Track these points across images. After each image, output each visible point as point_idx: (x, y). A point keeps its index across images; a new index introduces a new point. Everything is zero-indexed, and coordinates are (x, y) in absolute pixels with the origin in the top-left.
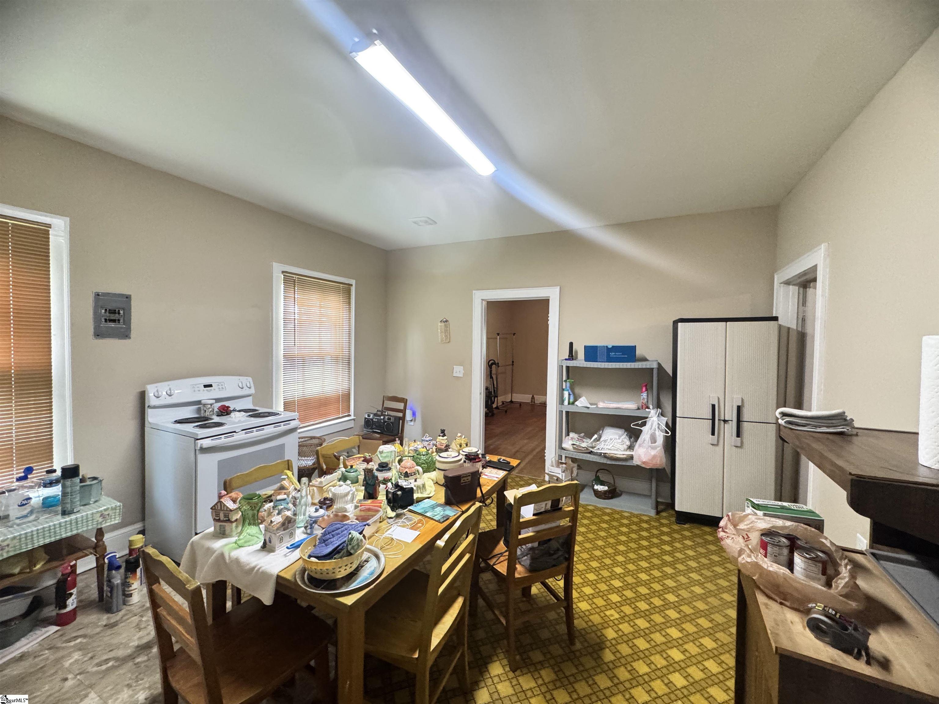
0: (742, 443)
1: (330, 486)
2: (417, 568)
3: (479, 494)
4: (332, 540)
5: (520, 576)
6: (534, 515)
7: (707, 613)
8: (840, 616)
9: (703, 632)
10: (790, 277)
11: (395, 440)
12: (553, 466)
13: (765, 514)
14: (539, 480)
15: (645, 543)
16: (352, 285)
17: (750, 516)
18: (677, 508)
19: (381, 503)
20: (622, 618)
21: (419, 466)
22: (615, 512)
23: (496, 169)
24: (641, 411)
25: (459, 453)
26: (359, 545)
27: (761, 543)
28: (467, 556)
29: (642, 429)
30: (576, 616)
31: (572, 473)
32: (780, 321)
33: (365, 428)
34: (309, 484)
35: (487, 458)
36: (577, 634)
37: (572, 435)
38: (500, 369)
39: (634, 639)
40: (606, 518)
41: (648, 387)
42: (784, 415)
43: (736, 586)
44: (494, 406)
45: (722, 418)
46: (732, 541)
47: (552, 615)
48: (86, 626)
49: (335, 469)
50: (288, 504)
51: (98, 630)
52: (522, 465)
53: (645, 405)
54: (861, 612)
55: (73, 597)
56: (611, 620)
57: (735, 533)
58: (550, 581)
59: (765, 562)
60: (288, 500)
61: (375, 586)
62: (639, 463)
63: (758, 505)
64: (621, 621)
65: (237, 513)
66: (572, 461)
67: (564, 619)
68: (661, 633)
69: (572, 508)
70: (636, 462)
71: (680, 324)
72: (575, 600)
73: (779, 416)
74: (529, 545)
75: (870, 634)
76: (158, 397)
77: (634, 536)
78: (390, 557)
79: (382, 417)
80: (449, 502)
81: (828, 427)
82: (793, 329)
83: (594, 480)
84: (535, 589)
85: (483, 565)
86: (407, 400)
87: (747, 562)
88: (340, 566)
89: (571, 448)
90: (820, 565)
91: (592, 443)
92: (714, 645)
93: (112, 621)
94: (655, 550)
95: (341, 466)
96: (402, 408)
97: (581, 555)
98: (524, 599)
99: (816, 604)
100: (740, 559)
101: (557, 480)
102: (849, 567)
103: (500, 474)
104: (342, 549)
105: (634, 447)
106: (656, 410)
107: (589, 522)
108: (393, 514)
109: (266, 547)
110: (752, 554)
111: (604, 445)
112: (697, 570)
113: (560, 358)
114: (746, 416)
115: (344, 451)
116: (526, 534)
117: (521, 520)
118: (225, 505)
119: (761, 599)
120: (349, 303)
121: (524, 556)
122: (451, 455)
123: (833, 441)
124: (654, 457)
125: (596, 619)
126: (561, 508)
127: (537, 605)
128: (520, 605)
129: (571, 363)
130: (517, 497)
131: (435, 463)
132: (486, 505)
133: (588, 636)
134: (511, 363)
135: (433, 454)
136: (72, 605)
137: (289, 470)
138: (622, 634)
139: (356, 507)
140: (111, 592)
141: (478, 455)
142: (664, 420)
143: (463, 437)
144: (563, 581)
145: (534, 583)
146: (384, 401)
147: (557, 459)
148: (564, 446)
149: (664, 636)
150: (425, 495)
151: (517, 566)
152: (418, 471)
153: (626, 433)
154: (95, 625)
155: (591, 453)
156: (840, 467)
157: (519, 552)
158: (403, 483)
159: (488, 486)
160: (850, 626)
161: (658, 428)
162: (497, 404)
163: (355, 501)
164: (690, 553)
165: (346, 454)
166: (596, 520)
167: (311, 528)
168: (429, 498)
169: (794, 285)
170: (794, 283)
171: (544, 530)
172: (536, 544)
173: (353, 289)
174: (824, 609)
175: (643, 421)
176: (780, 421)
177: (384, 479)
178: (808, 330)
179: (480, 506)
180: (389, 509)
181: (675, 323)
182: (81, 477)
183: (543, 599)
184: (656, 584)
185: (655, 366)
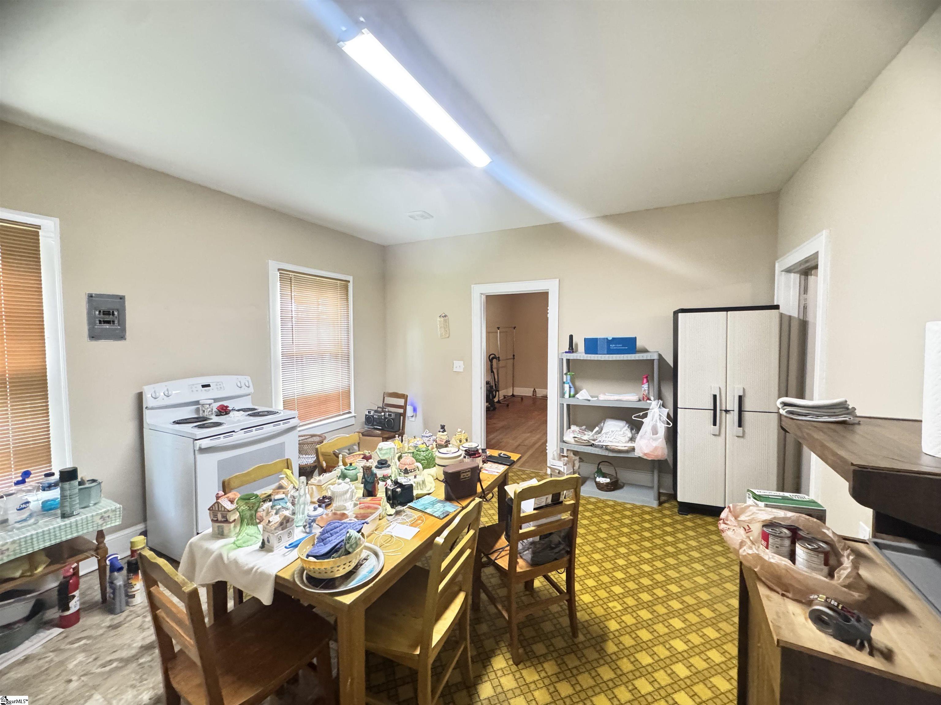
0: (744, 432)
1: (329, 484)
2: (419, 564)
3: (479, 490)
4: (330, 539)
5: (521, 571)
6: (535, 509)
7: (710, 603)
8: (842, 607)
9: (705, 622)
10: (790, 265)
11: (395, 437)
12: (554, 459)
13: (767, 505)
14: (542, 473)
15: (647, 534)
16: (349, 282)
17: (751, 508)
18: (679, 499)
19: (380, 500)
20: (625, 609)
21: (419, 462)
22: (617, 504)
23: (491, 160)
24: (642, 402)
25: (459, 448)
26: (357, 544)
27: (762, 534)
28: (468, 552)
29: (643, 420)
30: (579, 608)
31: (574, 466)
32: (782, 310)
33: (366, 424)
34: (307, 483)
35: (488, 453)
36: (580, 626)
37: (573, 427)
38: (501, 363)
39: (636, 630)
40: (609, 510)
41: (649, 378)
42: (785, 404)
43: (739, 575)
44: (496, 400)
45: (724, 409)
46: (733, 533)
47: (555, 608)
48: (90, 628)
49: (335, 467)
50: (286, 503)
51: (101, 631)
52: (523, 459)
53: (646, 396)
54: (864, 602)
55: (76, 599)
56: (614, 612)
57: (737, 525)
58: (553, 575)
59: (767, 554)
60: (286, 499)
61: (374, 584)
62: (641, 455)
63: (759, 496)
64: (624, 613)
65: (234, 513)
66: (574, 454)
67: (567, 612)
68: (663, 624)
69: (573, 502)
70: (638, 453)
71: (680, 314)
72: (578, 593)
73: (780, 406)
74: (531, 540)
75: (872, 625)
76: (155, 398)
77: (636, 527)
78: (390, 554)
79: (383, 414)
80: (449, 498)
81: (829, 416)
82: (794, 317)
83: (597, 472)
84: (539, 582)
85: (484, 559)
86: (407, 396)
87: (748, 554)
88: (338, 565)
89: (572, 441)
90: (822, 556)
91: (593, 436)
92: (717, 635)
93: (116, 622)
94: (658, 541)
95: (341, 463)
96: (403, 404)
97: (583, 547)
98: (527, 593)
99: (818, 596)
100: (741, 551)
101: (559, 473)
102: (851, 558)
103: (501, 469)
104: (339, 548)
105: (635, 438)
106: (657, 401)
107: (591, 514)
108: (392, 511)
109: (264, 546)
110: (753, 546)
111: (606, 437)
112: (699, 561)
113: (560, 352)
114: (747, 406)
115: (344, 448)
116: (527, 528)
117: (522, 515)
118: (222, 506)
119: (763, 590)
120: (347, 299)
121: (526, 551)
122: (451, 450)
123: (835, 431)
124: (656, 448)
125: (599, 611)
126: (562, 502)
127: (540, 598)
128: (523, 598)
129: (572, 356)
130: (518, 492)
131: (434, 460)
132: (486, 500)
133: (590, 628)
134: (512, 357)
135: (434, 450)
136: (75, 607)
137: (288, 468)
138: (625, 625)
139: (355, 505)
140: (114, 593)
141: (478, 450)
142: (665, 411)
143: (464, 432)
144: (565, 574)
145: (536, 577)
146: (384, 398)
147: (559, 452)
148: (565, 439)
149: (667, 627)
150: (425, 492)
151: (518, 560)
152: (417, 467)
153: (627, 425)
154: (98, 626)
155: (592, 445)
156: (843, 457)
157: (520, 546)
158: (403, 480)
159: (489, 481)
160: (853, 617)
161: (660, 419)
162: (499, 398)
163: (354, 499)
164: (693, 543)
165: (347, 451)
166: (598, 512)
167: (309, 527)
168: (429, 494)
169: (794, 273)
170: (796, 270)
171: (546, 524)
172: (537, 539)
173: (351, 285)
174: (826, 601)
175: (644, 412)
176: (782, 412)
177: (384, 477)
178: (810, 319)
179: (480, 502)
180: (388, 506)
181: (676, 313)
182: (79, 480)
183: (546, 592)
184: (659, 575)
185: (655, 357)
